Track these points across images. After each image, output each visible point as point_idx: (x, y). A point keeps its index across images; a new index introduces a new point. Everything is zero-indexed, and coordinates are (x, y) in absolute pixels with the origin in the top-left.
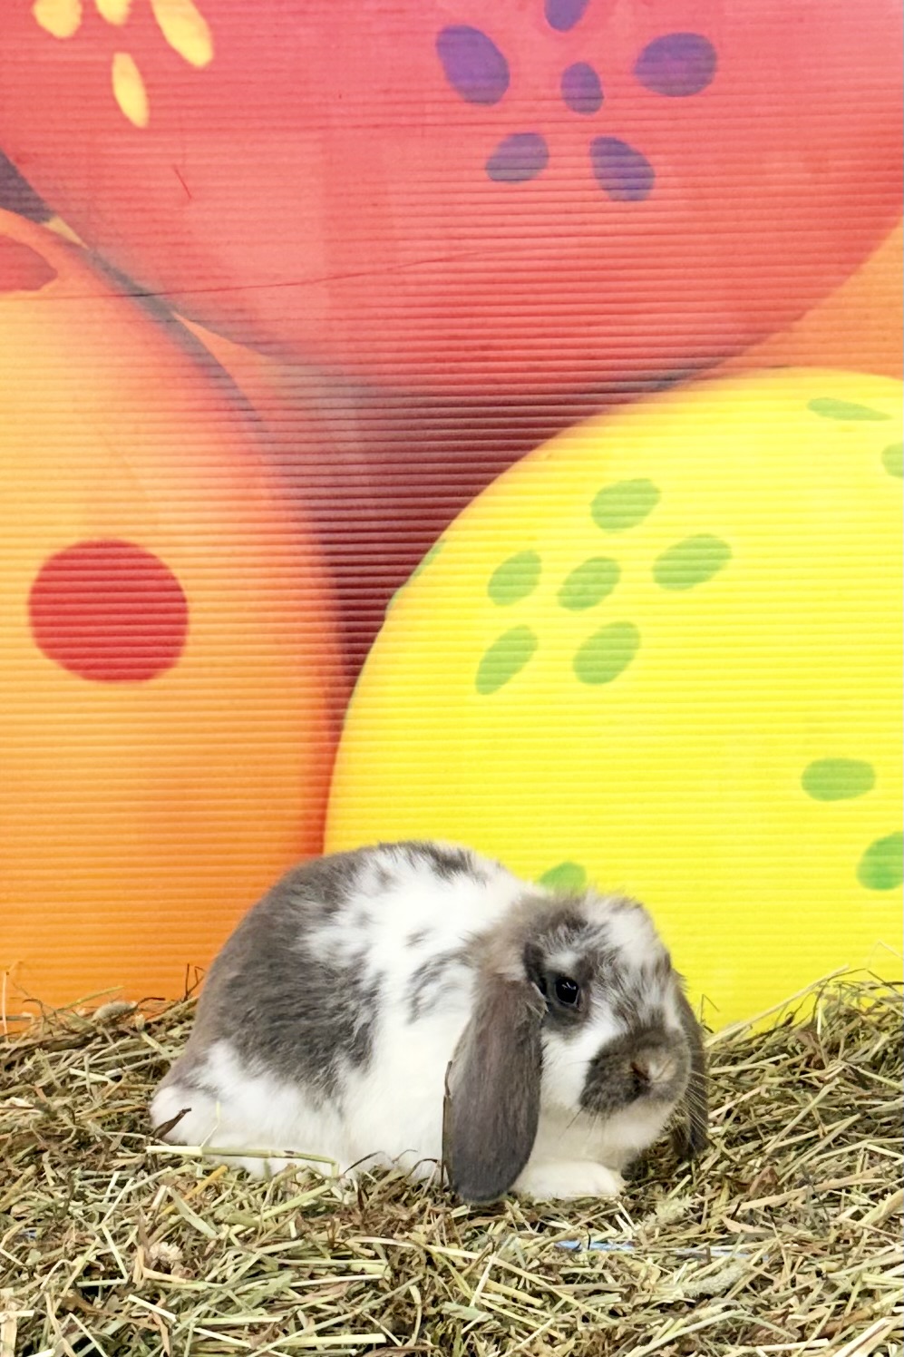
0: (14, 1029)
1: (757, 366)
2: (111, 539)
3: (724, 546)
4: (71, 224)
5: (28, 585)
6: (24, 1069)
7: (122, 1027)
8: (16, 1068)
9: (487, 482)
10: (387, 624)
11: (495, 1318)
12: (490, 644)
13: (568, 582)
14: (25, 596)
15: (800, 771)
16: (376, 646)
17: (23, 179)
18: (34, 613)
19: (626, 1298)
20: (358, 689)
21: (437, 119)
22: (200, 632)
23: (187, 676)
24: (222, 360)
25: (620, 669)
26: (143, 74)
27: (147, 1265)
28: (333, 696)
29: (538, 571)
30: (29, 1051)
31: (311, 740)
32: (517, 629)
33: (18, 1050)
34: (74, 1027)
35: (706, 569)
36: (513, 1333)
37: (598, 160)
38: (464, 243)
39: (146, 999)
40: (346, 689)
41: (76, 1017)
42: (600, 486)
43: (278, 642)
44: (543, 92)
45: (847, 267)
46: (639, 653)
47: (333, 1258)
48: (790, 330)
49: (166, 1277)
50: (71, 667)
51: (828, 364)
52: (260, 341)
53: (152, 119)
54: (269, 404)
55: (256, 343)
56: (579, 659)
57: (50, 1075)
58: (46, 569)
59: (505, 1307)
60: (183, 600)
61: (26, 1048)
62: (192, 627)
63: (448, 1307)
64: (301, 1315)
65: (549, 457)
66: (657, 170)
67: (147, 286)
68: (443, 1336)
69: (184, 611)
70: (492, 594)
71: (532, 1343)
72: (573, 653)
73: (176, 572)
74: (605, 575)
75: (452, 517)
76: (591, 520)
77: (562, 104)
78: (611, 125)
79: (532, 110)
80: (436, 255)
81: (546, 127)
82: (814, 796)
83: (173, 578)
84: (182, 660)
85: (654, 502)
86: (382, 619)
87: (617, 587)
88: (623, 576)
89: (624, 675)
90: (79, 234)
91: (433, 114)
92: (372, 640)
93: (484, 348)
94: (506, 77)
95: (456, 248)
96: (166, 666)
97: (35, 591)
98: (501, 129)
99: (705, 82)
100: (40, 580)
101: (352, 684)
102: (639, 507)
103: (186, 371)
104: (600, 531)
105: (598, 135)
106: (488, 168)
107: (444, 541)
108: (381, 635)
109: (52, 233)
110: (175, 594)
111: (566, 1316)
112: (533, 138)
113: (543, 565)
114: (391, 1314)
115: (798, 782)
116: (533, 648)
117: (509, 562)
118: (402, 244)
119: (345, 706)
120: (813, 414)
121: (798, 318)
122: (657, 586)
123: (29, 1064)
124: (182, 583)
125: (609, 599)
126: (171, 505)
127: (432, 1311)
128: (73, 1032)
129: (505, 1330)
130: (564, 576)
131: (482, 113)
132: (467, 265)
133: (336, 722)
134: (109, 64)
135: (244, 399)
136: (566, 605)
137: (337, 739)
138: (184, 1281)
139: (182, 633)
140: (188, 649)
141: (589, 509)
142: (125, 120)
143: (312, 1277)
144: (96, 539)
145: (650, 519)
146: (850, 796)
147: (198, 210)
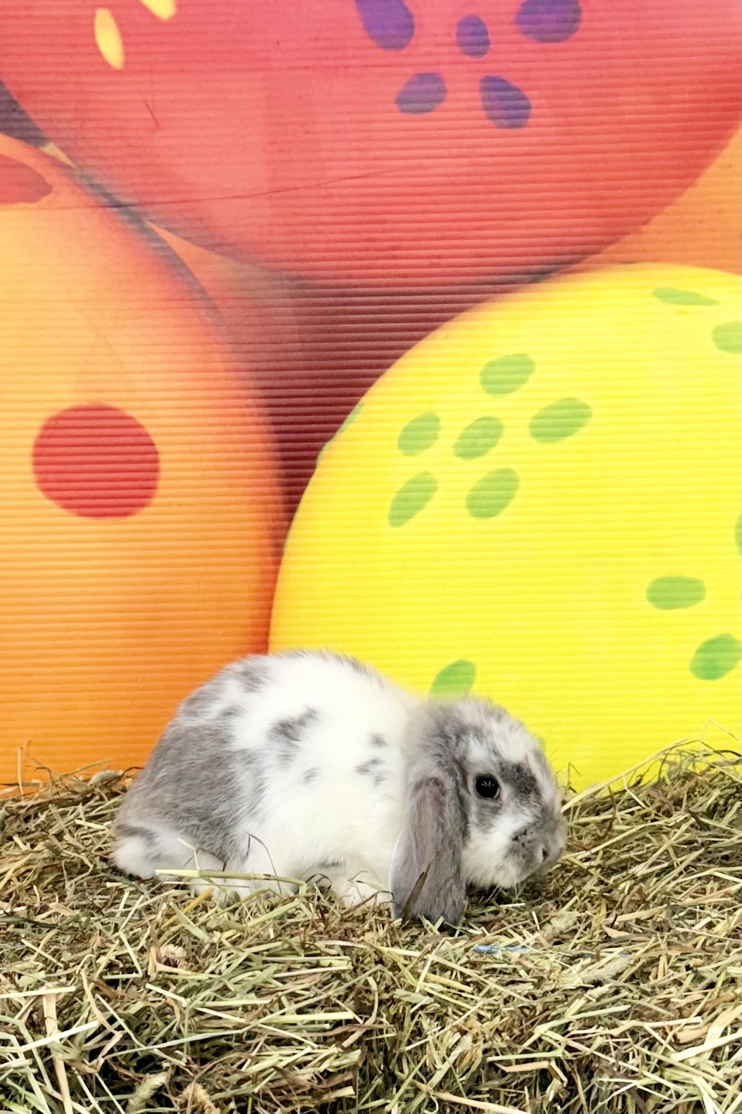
0: (30, 791)
1: (613, 261)
2: (98, 404)
3: (586, 407)
4: (63, 149)
5: (31, 442)
6: (38, 821)
7: (115, 789)
8: (32, 820)
9: (397, 357)
10: (317, 471)
11: (435, 1001)
12: (399, 486)
13: (462, 437)
14: (29, 450)
15: (646, 586)
16: (309, 489)
17: (23, 112)
18: (36, 463)
19: (537, 986)
20: (295, 524)
21: (355, 62)
22: (167, 479)
23: (158, 514)
24: (186, 259)
25: (503, 506)
26: (119, 26)
27: (159, 960)
28: (275, 529)
29: (438, 428)
30: (42, 807)
31: (259, 564)
32: (422, 474)
33: (32, 807)
34: (76, 789)
35: (572, 426)
36: (450, 1012)
37: (487, 94)
38: (378, 163)
39: (131, 768)
40: (286, 523)
41: (76, 781)
42: (488, 360)
43: (230, 486)
44: (440, 39)
45: (686, 181)
46: (518, 492)
47: (306, 956)
48: (640, 233)
49: (175, 970)
50: (67, 507)
51: (669, 260)
52: (215, 244)
53: (126, 63)
54: (222, 294)
55: (212, 245)
56: (470, 498)
57: (60, 824)
58: (46, 428)
59: (442, 992)
60: (156, 453)
61: (38, 805)
62: (163, 474)
63: (399, 993)
64: (284, 999)
65: (447, 337)
66: (533, 102)
67: (123, 199)
68: (395, 1015)
69: (156, 461)
70: (401, 447)
71: (466, 1020)
72: (465, 494)
73: (150, 431)
74: (491, 432)
75: (370, 385)
76: (480, 387)
77: (457, 49)
78: (494, 66)
79: (431, 54)
80: (356, 173)
81: (442, 68)
82: (657, 606)
83: (147, 435)
84: (156, 500)
85: (529, 372)
86: (314, 467)
87: (501, 441)
88: (506, 431)
89: (507, 510)
90: (70, 157)
91: (353, 57)
92: (306, 484)
93: (394, 249)
94: (411, 26)
95: (372, 167)
96: (142, 505)
97: (37, 446)
98: (410, 70)
99: (571, 31)
100: (42, 437)
101: (291, 519)
102: (518, 376)
103: (156, 269)
104: (488, 397)
105: (487, 74)
106: (399, 101)
107: (363, 404)
108: (313, 480)
109: (46, 156)
110: (149, 448)
111: (491, 1000)
112: (435, 78)
113: (442, 423)
114: (353, 999)
115: (644, 595)
116: (434, 490)
117: (415, 421)
118: (328, 164)
119: (285, 537)
120: (655, 300)
121: (645, 223)
122: (532, 440)
123: (42, 817)
124: (155, 439)
125: (494, 450)
126: (144, 376)
127: (386, 996)
128: (75, 793)
129: (444, 1010)
130: (459, 432)
131: (391, 56)
132: (379, 181)
133: (279, 549)
134: (93, 17)
135: (204, 290)
136: (460, 455)
137: (278, 563)
138: (189, 973)
139: (155, 479)
140: (161, 491)
141: (478, 378)
142: (105, 63)
143: (289, 970)
144: (85, 404)
145: (526, 386)
146: (685, 606)
147: (164, 137)
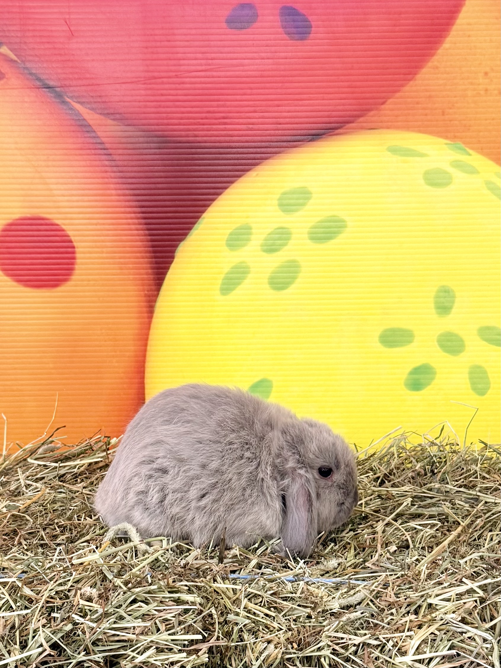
1: (362, 128)
2: (36, 215)
3: (344, 221)
4: (11, 50)
9: (226, 188)
10: (176, 260)
12: (226, 270)
13: (266, 240)
15: (378, 334)
16: (170, 271)
20: (162, 293)
22: (82, 264)
23: (76, 286)
24: (91, 122)
25: (291, 283)
28: (149, 296)
29: (250, 234)
31: (139, 318)
32: (241, 263)
35: (334, 233)
37: (284, 18)
38: (214, 61)
40: (156, 293)
42: (283, 190)
45: (410, 77)
46: (300, 275)
48: (380, 110)
50: (17, 281)
51: (397, 128)
52: (110, 113)
54: (115, 146)
55: (108, 114)
56: (271, 278)
58: (3, 231)
60: (74, 247)
62: (78, 261)
65: (257, 175)
66: (313, 24)
67: (51, 83)
69: (74, 253)
70: (229, 245)
72: (268, 275)
73: (69, 233)
74: (284, 236)
75: (208, 206)
76: (277, 208)
80: (200, 68)
82: (386, 346)
83: (68, 236)
84: (73, 277)
85: (309, 199)
86: (173, 257)
87: (291, 242)
88: (293, 236)
89: (293, 286)
90: (16, 55)
92: (168, 268)
93: (224, 118)
95: (209, 65)
96: (66, 280)
98: (234, 1)
100: (1, 236)
101: (159, 291)
102: (302, 201)
103: (73, 128)
104: (282, 214)
105: (284, 5)
106: (227, 22)
107: (204, 218)
108: (173, 265)
109: (2, 54)
110: (69, 244)
112: (251, 6)
113: (253, 231)
115: (377, 339)
116: (248, 273)
117: (237, 229)
118: (182, 62)
119: (155, 301)
120: (389, 153)
121: (383, 103)
122: (309, 241)
124: (73, 238)
125: (286, 248)
126: (66, 198)
130: (264, 236)
132: (215, 74)
133: (151, 309)
135: (103, 143)
136: (265, 251)
137: (151, 317)
139: (73, 264)
140: (76, 272)
141: (276, 202)
144: (29, 216)
145: (307, 207)
146: (402, 346)
147: (77, 42)
